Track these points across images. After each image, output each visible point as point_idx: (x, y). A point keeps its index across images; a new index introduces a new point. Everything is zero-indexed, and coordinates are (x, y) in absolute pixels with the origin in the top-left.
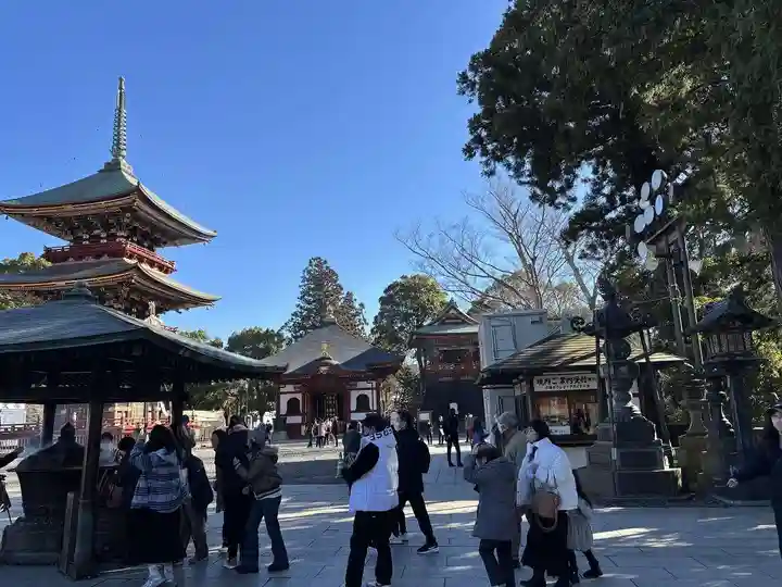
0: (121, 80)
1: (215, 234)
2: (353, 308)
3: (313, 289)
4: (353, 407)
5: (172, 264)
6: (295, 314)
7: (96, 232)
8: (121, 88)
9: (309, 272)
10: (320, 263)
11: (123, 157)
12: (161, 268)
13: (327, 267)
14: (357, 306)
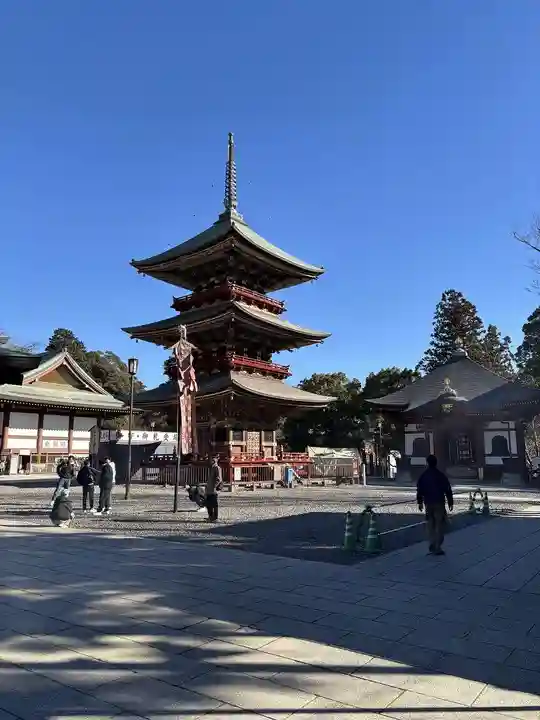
0: (230, 135)
1: (321, 270)
2: (498, 343)
3: (447, 325)
4: (488, 449)
5: (282, 305)
6: (429, 352)
7: (212, 280)
8: (230, 143)
9: (442, 307)
10: (454, 295)
11: (235, 207)
12: (271, 308)
13: (463, 300)
14: (503, 341)
